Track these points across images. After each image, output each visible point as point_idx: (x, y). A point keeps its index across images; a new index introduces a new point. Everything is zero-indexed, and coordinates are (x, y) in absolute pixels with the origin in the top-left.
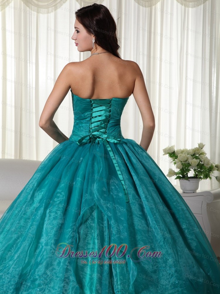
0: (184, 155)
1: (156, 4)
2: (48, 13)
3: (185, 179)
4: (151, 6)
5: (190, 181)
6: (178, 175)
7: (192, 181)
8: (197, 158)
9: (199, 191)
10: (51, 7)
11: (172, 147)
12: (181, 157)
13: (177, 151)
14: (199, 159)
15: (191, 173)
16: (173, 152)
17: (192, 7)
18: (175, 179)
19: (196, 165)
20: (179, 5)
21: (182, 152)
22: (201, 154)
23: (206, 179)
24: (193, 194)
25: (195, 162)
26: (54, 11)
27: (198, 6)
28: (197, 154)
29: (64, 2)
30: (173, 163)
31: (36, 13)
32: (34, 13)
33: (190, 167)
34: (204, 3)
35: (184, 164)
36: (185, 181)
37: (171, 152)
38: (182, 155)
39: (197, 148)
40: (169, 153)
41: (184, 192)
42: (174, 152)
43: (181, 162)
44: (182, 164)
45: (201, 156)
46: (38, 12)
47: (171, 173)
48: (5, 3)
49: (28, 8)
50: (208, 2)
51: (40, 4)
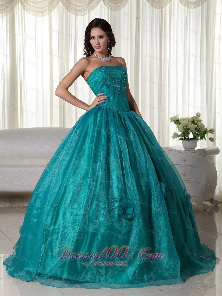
0: (185, 122)
1: (165, 6)
2: (84, 15)
3: (186, 140)
4: (161, 8)
5: (190, 141)
6: (180, 137)
7: (191, 141)
8: (195, 124)
9: (196, 149)
10: (86, 10)
11: (176, 116)
12: (183, 123)
13: (181, 119)
14: (197, 125)
15: (191, 136)
16: (177, 120)
17: (193, 8)
18: (179, 140)
19: (194, 129)
20: (183, 7)
21: (184, 119)
22: (198, 121)
23: (202, 140)
24: (193, 151)
25: (193, 127)
26: (88, 13)
27: (198, 7)
28: (195, 121)
29: (96, 7)
30: (177, 128)
31: (74, 16)
32: (73, 16)
33: (190, 130)
34: (201, 5)
35: (185, 128)
36: (186, 141)
37: (175, 120)
38: (184, 122)
39: (195, 116)
40: (174, 121)
41: (186, 150)
42: (178, 119)
43: (183, 127)
44: (184, 129)
45: (198, 123)
46: (76, 15)
47: (175, 136)
48: (51, 8)
49: (68, 12)
50: (204, 4)
51: (78, 8)
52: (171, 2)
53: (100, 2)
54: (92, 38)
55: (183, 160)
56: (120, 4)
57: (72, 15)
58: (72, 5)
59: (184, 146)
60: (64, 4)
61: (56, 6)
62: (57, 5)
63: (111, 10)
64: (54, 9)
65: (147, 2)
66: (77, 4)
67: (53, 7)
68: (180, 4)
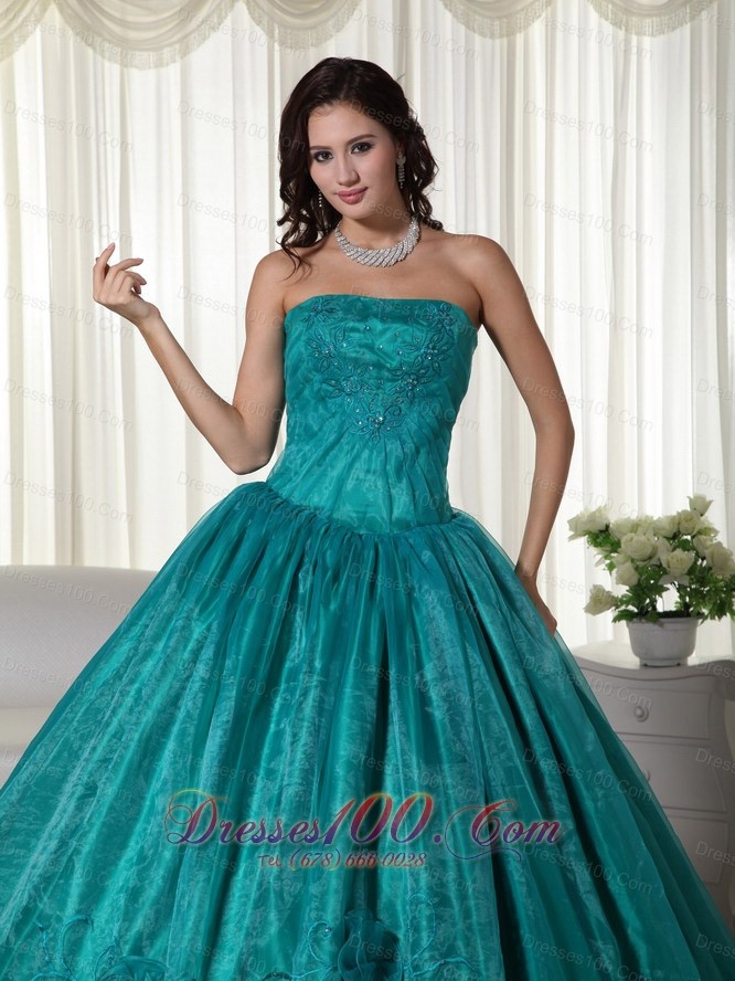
0: (643, 538)
1: (527, 26)
2: (159, 64)
3: (648, 620)
4: (510, 34)
5: (666, 625)
6: (623, 608)
7: (670, 624)
8: (685, 546)
9: (693, 660)
10: (171, 45)
11: (599, 510)
12: (632, 544)
13: (618, 526)
14: (694, 549)
15: (668, 600)
16: (603, 528)
17: (653, 35)
18: (614, 621)
19: (686, 571)
20: (608, 27)
21: (635, 527)
22: (700, 533)
23: (720, 618)
24: (676, 669)
25: (679, 559)
26: (178, 58)
27: (674, 28)
28: (684, 533)
29: (214, 29)
30: (603, 566)
31: (116, 68)
32: (112, 70)
33: (664, 577)
34: (692, 18)
35: (643, 568)
36: (648, 627)
37: (595, 528)
38: (636, 538)
39: (685, 512)
40: (588, 533)
41: (644, 666)
42: (607, 527)
43: (633, 561)
44: (637, 568)
45: (699, 540)
46: (124, 64)
47: (599, 601)
48: (11, 35)
49: (90, 51)
50: (704, 14)
51: (132, 35)
52: (549, 9)
53: (232, 6)
54: (321, 158)
55: (639, 712)
56: (323, 16)
57: (107, 64)
58: (107, 22)
59: (638, 646)
60: (70, 17)
61: (35, 25)
62: (38, 21)
63: (282, 44)
64: (24, 39)
65: (446, 6)
66: (130, 18)
67: (20, 26)
68: (593, 15)
